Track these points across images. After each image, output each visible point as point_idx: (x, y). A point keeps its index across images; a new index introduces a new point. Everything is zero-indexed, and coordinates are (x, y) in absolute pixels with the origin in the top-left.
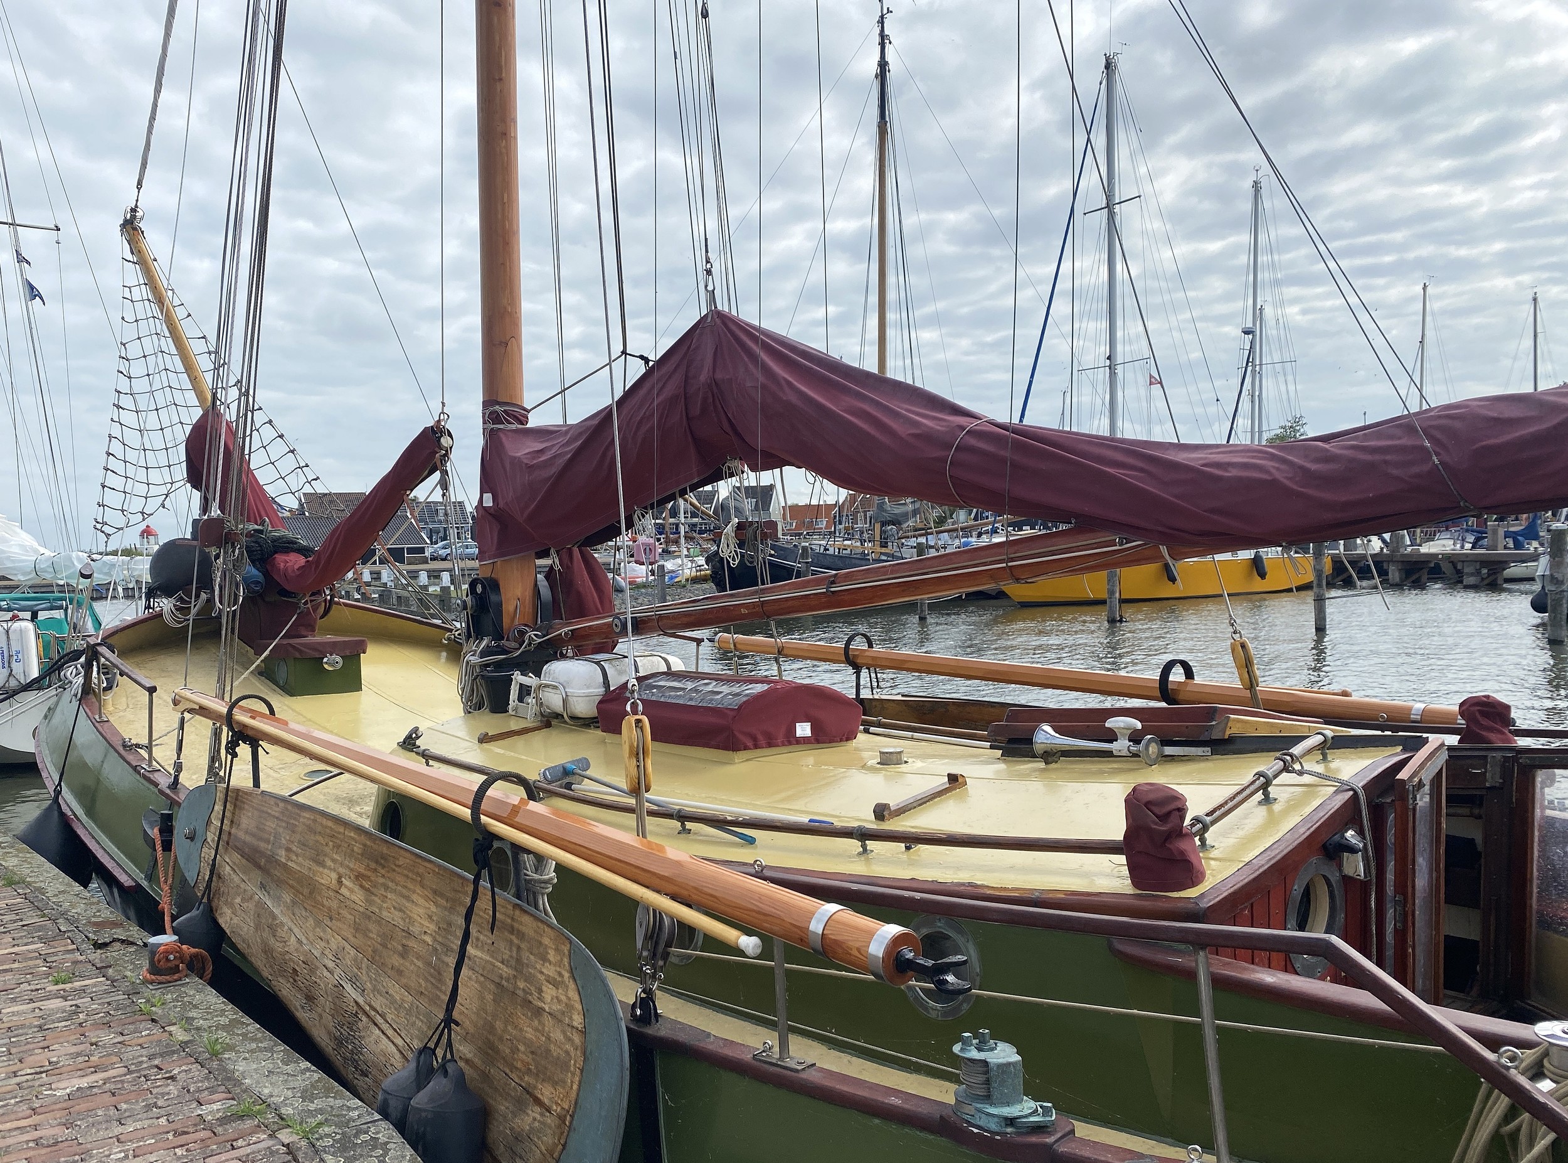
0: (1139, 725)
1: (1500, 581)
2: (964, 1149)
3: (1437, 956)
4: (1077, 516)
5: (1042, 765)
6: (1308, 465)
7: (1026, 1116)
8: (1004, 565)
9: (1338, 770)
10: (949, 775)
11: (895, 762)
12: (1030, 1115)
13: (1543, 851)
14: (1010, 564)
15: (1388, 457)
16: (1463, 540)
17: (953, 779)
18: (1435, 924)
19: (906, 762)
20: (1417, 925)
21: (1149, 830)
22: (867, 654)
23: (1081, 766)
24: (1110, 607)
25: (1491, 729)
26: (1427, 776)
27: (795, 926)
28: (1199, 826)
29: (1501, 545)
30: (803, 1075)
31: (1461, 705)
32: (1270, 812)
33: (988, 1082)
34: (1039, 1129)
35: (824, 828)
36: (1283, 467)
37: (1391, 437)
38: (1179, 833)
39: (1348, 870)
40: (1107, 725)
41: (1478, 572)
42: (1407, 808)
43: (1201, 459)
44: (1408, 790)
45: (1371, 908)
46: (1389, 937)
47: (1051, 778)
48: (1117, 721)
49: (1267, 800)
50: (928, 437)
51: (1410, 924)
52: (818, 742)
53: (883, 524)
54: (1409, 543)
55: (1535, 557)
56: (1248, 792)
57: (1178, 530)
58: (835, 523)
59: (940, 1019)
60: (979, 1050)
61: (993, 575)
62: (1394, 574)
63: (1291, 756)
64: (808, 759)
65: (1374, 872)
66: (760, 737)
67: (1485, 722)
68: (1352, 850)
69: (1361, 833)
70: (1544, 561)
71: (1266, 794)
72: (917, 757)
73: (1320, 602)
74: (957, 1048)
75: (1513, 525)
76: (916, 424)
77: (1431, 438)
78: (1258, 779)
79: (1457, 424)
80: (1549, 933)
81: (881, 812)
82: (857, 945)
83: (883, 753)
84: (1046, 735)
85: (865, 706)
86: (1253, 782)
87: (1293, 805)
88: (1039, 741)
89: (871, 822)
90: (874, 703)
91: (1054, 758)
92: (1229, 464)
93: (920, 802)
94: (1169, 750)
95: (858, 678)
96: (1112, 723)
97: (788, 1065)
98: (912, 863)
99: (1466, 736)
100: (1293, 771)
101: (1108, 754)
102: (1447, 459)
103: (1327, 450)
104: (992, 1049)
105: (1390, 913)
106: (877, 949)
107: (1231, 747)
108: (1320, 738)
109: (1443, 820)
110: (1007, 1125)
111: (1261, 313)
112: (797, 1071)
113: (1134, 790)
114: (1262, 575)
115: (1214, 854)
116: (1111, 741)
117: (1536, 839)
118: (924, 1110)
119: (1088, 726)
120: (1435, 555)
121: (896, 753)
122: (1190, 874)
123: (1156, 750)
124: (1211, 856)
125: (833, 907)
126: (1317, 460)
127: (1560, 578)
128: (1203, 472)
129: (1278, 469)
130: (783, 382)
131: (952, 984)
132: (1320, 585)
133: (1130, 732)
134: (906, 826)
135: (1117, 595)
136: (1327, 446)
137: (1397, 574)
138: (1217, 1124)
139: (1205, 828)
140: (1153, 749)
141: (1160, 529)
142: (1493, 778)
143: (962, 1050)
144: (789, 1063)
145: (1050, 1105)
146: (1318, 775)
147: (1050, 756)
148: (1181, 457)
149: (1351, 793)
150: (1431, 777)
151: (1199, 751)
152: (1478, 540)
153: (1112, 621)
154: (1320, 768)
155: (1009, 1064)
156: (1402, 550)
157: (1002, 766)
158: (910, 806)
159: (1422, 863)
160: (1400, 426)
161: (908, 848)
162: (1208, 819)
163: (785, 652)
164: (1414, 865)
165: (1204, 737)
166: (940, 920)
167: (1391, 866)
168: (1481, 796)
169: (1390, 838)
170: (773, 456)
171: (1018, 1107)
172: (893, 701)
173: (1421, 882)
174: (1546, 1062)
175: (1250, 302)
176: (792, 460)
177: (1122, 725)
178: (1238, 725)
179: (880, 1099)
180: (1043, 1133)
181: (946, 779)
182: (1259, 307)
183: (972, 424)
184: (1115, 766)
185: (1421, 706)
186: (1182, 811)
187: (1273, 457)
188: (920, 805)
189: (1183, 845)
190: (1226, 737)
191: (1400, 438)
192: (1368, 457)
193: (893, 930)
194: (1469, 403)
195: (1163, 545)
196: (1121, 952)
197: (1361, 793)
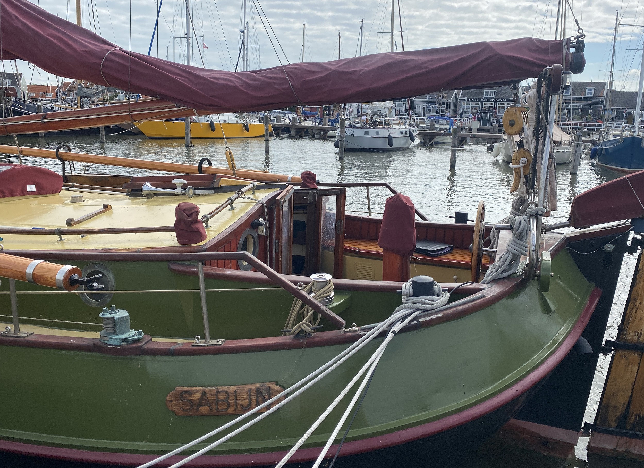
0: (186, 182)
1: (326, 137)
2: (105, 355)
3: (290, 260)
4: (160, 95)
5: (146, 200)
6: (248, 81)
7: (131, 337)
8: (128, 114)
9: (258, 197)
10: (104, 205)
11: (79, 201)
12: (133, 336)
13: (324, 223)
14: (131, 113)
15: (275, 81)
16: (316, 121)
17: (105, 207)
18: (289, 250)
19: (84, 201)
20: (283, 250)
21: (184, 220)
22: (68, 154)
23: (162, 199)
24: (187, 140)
25: (310, 183)
26: (287, 198)
27: (19, 271)
28: (205, 219)
29: (327, 125)
30: (27, 339)
31: (301, 175)
32: (233, 213)
33: (114, 326)
34: (137, 341)
35: (40, 231)
36: (239, 81)
37: (276, 74)
38: (196, 221)
39: (260, 233)
40: (173, 182)
41: (320, 133)
42: (280, 209)
43: (209, 75)
44: (280, 203)
45: (267, 245)
46: (274, 256)
47: (150, 205)
48: (176, 181)
49: (232, 208)
50: (91, 53)
51: (280, 250)
52: (40, 194)
53: (82, 97)
54: (298, 121)
55: (336, 129)
56: (225, 205)
57: (200, 103)
58: (57, 95)
59: (97, 307)
60: (111, 314)
61: (123, 118)
62: (293, 133)
63: (241, 192)
64: (35, 202)
65: (269, 233)
66: (6, 192)
67: (308, 180)
68: (261, 225)
69: (265, 219)
70: (339, 130)
71: (232, 206)
72: (90, 199)
73: (267, 141)
74: (100, 315)
75: (331, 118)
76: (86, 46)
77: (289, 75)
78: (229, 200)
79: (297, 71)
80: (325, 251)
81: (69, 222)
82: (50, 276)
83: (73, 197)
84: (148, 187)
85: (66, 179)
86: (227, 201)
87: (242, 210)
88: (144, 190)
89: (65, 227)
90: (72, 178)
91: (151, 197)
92: (220, 78)
93: (89, 217)
94: (197, 192)
95: (64, 166)
96: (174, 181)
97: (19, 335)
98: (84, 243)
99: (303, 185)
100: (242, 198)
101: (173, 194)
102: (294, 84)
103: (254, 76)
104: (116, 313)
105: (274, 248)
106: (60, 276)
107: (222, 190)
108: (252, 185)
109: (292, 213)
110: (123, 342)
111: (247, 25)
112: (24, 337)
113: (179, 205)
114: (247, 130)
115: (211, 229)
116: (174, 189)
117: (322, 220)
118: (86, 343)
119: (166, 183)
120: (307, 126)
121: (79, 197)
122: (200, 236)
123: (192, 192)
124: (210, 230)
125: (39, 261)
126: (251, 80)
127: (343, 136)
128: (210, 80)
129: (237, 82)
130: (13, 17)
131: (96, 287)
132: (267, 135)
133: (182, 185)
134: (81, 228)
135: (190, 135)
136: (255, 75)
137: (294, 133)
138: (205, 326)
139: (208, 220)
140: (191, 191)
141: (193, 102)
142: (310, 200)
143: (103, 315)
144: (19, 334)
145: (141, 331)
146: (250, 199)
147: (149, 196)
148: (201, 74)
149: (261, 204)
150: (288, 198)
151: (209, 192)
152: (320, 122)
153: (187, 146)
154: (252, 197)
155: (123, 318)
156: (296, 124)
157: (129, 201)
158: (84, 219)
159: (285, 229)
160: (279, 70)
161: (82, 237)
162: (209, 216)
163: (24, 153)
164: (282, 229)
165: (211, 186)
166: (96, 265)
167: (275, 231)
168: (307, 206)
169: (275, 220)
170: (9, 53)
171: (128, 334)
172: (82, 176)
173: (285, 235)
174: (313, 287)
175: (243, 20)
176: (22, 57)
177: (179, 182)
178: (224, 182)
179: (65, 342)
180: (139, 342)
181: (102, 207)
182: (246, 22)
183: (112, 49)
184: (176, 199)
185: (291, 176)
186: (197, 213)
187: (236, 77)
188: (89, 218)
189: (198, 226)
190: (220, 186)
191: (279, 74)
192: (269, 81)
193: (69, 267)
194: (301, 64)
195: (194, 109)
196: (173, 269)
197: (265, 205)
